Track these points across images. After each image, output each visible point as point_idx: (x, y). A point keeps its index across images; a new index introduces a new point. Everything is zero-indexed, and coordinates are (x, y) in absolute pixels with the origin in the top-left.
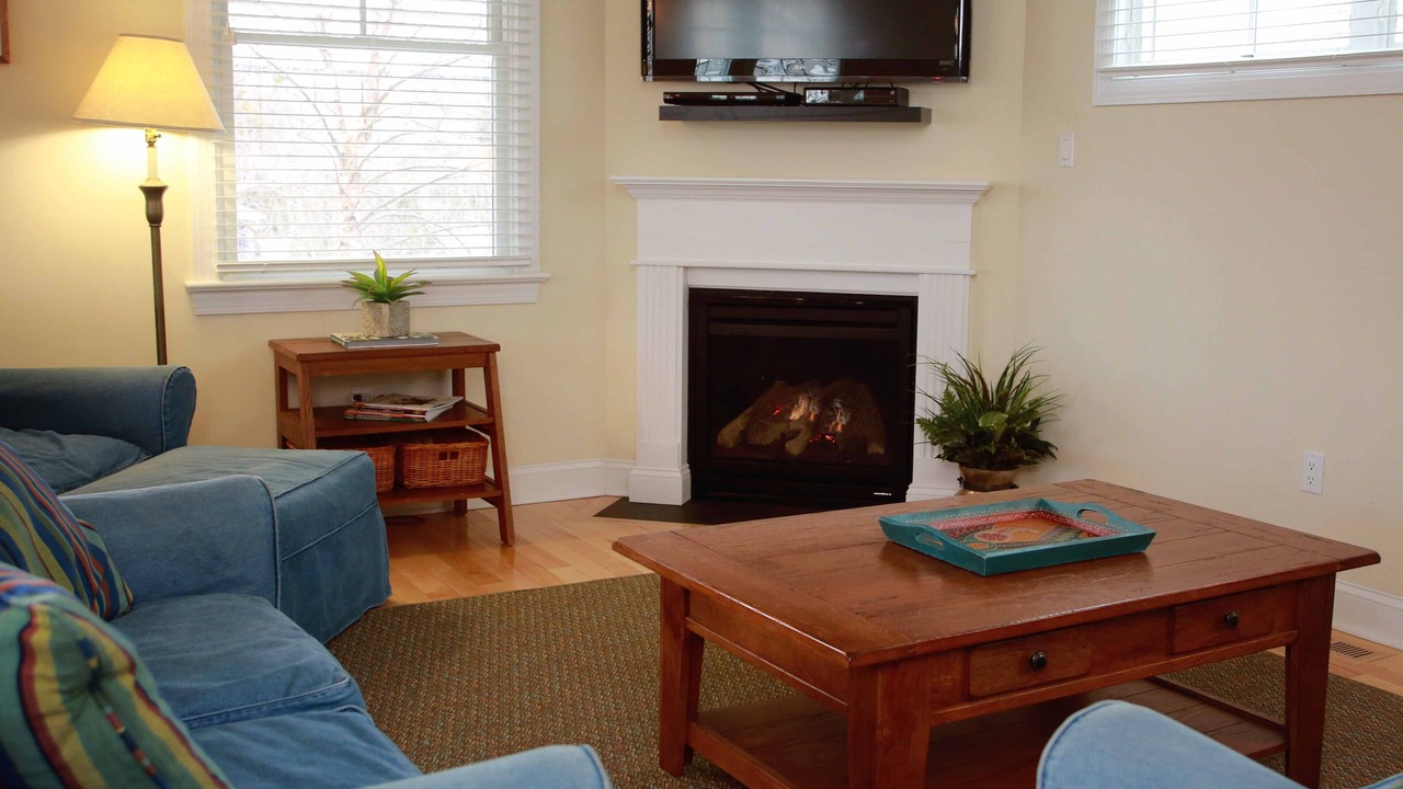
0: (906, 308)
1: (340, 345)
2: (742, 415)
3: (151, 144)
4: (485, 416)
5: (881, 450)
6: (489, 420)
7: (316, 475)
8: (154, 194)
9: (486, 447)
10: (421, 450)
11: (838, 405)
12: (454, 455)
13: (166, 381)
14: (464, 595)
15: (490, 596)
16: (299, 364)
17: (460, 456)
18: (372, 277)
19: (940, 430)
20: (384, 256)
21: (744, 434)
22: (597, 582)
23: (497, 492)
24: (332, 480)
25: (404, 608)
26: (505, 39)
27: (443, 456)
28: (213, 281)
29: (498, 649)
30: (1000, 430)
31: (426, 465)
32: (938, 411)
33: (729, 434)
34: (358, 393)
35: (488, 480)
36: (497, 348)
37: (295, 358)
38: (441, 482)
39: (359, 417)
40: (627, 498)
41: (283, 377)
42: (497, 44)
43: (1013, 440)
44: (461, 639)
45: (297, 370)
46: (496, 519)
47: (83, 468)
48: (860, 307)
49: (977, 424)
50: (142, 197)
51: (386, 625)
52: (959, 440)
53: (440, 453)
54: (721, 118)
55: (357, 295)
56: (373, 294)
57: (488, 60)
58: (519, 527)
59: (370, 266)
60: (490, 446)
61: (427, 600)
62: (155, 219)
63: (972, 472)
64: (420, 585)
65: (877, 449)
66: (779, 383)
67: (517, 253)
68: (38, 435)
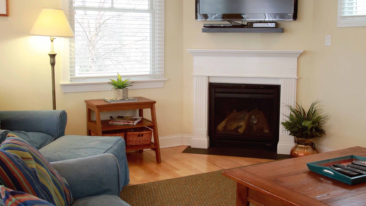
0: (276, 89)
1: (108, 102)
2: (225, 120)
3: (52, 41)
4: (151, 123)
5: (268, 132)
6: (153, 125)
7: (110, 146)
8: (53, 56)
9: (152, 133)
10: (133, 134)
11: (253, 117)
12: (142, 135)
13: (59, 115)
14: (152, 181)
15: (160, 181)
16: (97, 108)
17: (144, 135)
18: (117, 81)
19: (289, 126)
20: (121, 74)
21: (225, 127)
22: (191, 176)
23: (155, 147)
24: (116, 147)
25: (134, 186)
26: (154, 8)
27: (139, 136)
28: (68, 82)
29: (168, 201)
30: (310, 127)
31: (134, 138)
32: (288, 120)
33: (221, 126)
34: (111, 116)
35: (152, 143)
36: (155, 102)
37: (95, 106)
38: (138, 144)
39: (113, 124)
40: (190, 146)
41: (90, 112)
42: (151, 10)
43: (314, 129)
44: (156, 197)
45: (96, 110)
46: (155, 155)
47: (36, 144)
48: (262, 88)
49: (302, 124)
50: (49, 57)
51: (130, 192)
52: (296, 129)
53: (138, 135)
54: (221, 32)
55: (112, 87)
56: (117, 86)
57: (148, 15)
58: (162, 157)
59: (116, 77)
60: (153, 132)
61: (141, 183)
62: (53, 64)
63: (300, 139)
64: (136, 178)
65: (267, 131)
66: (234, 111)
67: (157, 73)
68: (19, 132)
